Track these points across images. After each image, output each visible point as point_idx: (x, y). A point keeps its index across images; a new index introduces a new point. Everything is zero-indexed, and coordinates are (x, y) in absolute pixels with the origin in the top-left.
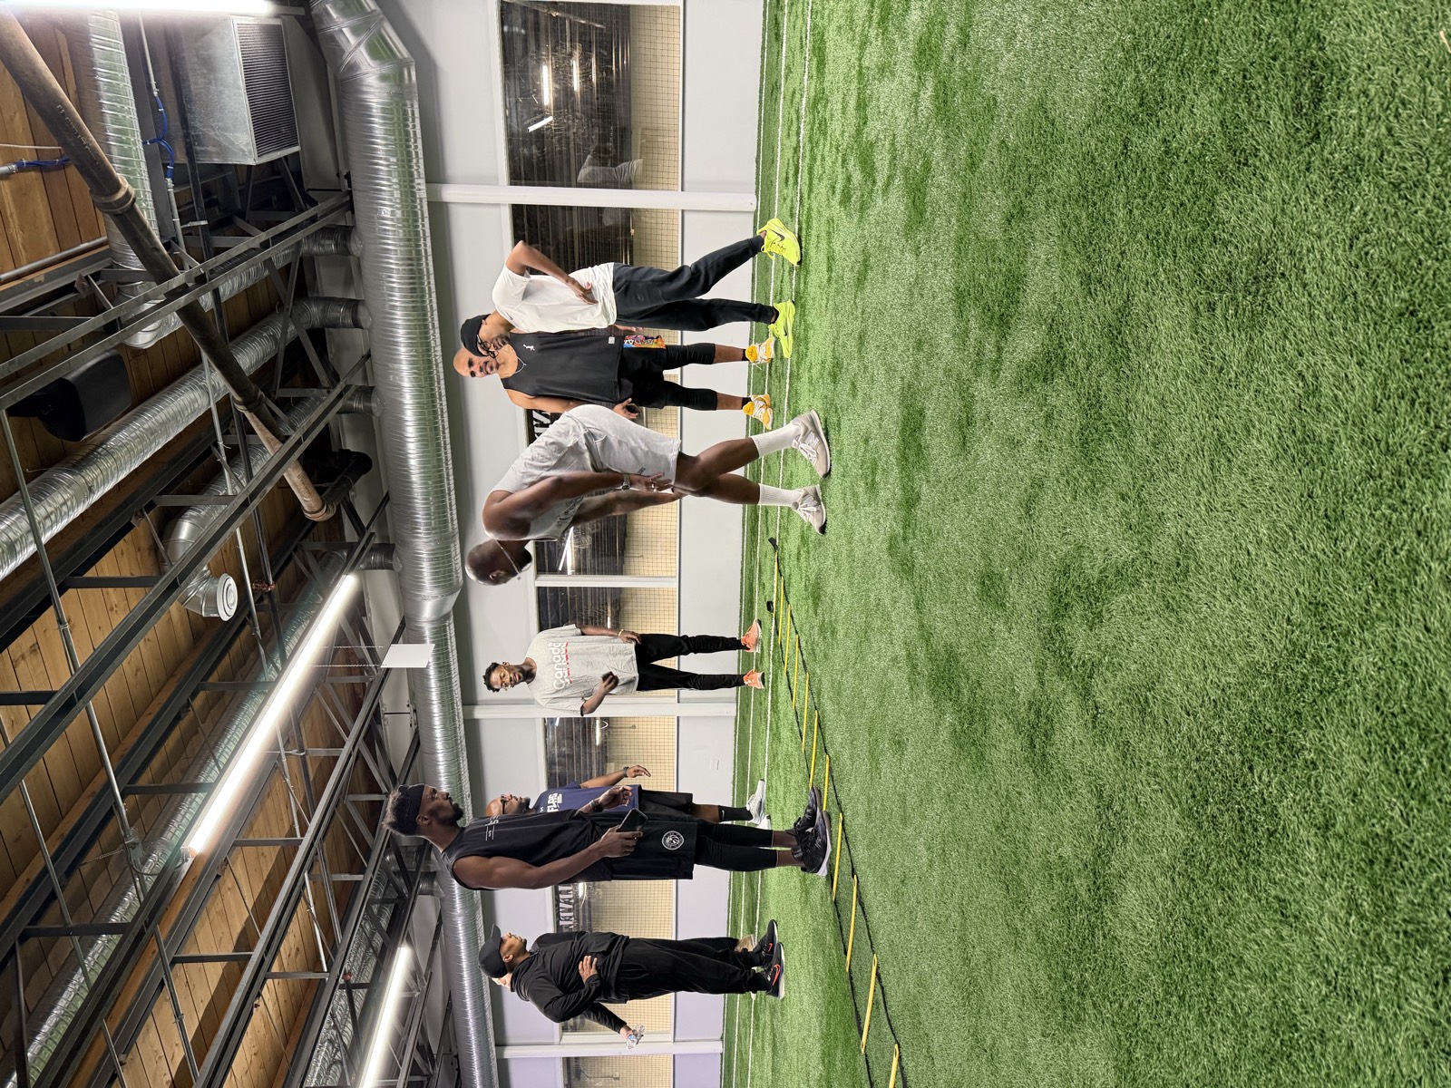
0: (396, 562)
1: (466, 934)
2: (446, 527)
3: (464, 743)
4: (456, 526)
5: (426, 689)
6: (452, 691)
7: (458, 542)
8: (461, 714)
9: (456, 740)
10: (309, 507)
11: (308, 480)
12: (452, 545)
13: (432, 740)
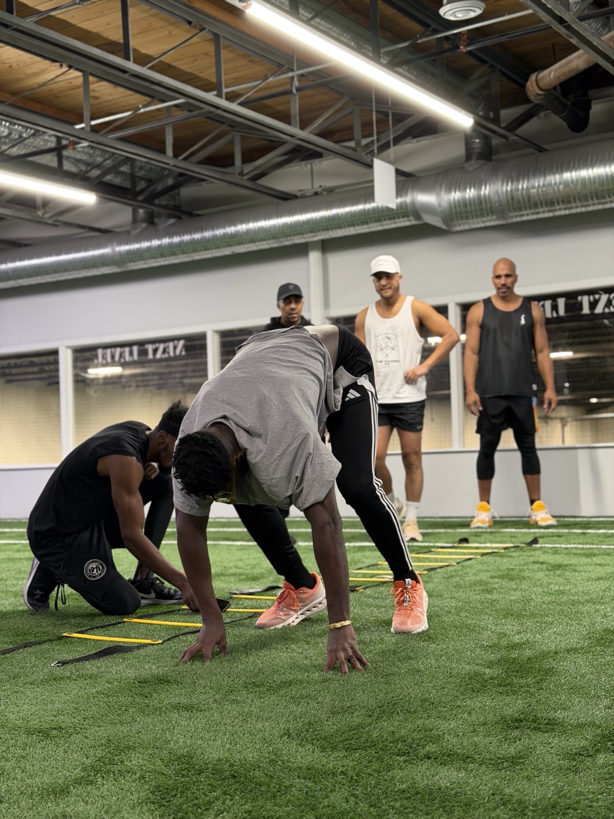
0: (474, 164)
1: (94, 257)
2: (514, 210)
3: (287, 243)
4: (515, 220)
5: (343, 204)
6: (340, 227)
7: (497, 223)
8: (316, 239)
9: (290, 236)
10: (543, 78)
11: (573, 74)
12: (494, 217)
13: (291, 213)
